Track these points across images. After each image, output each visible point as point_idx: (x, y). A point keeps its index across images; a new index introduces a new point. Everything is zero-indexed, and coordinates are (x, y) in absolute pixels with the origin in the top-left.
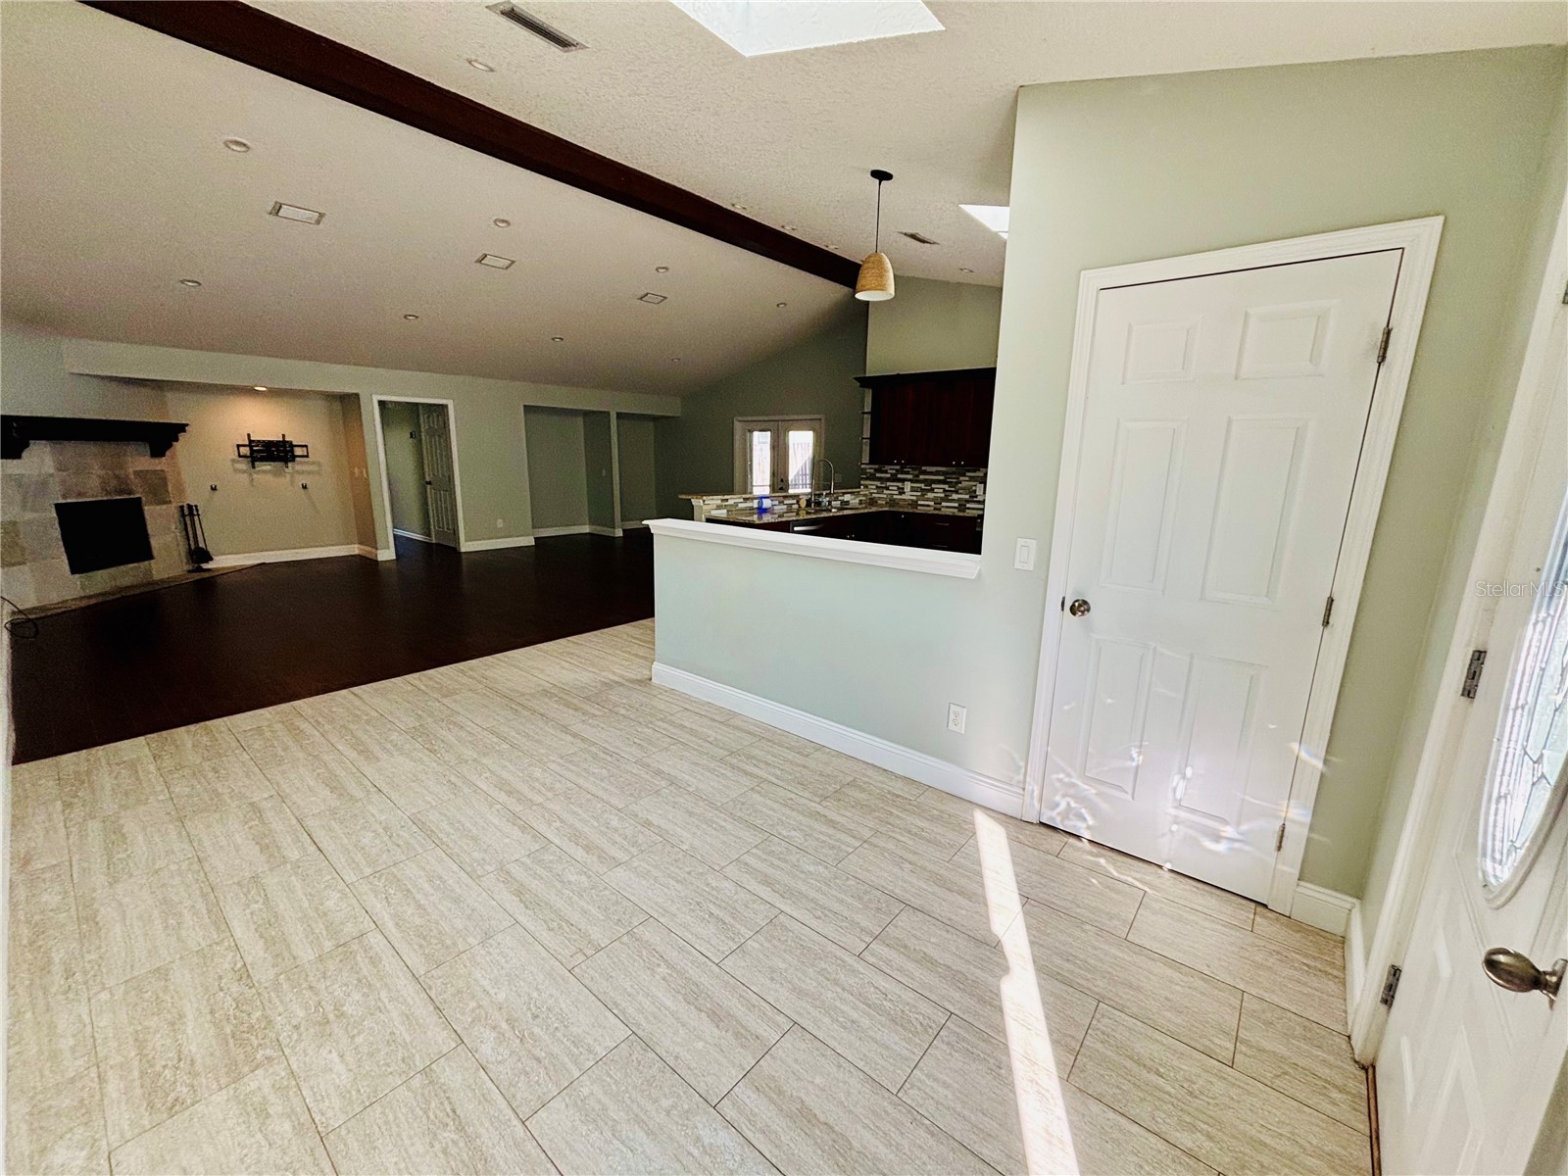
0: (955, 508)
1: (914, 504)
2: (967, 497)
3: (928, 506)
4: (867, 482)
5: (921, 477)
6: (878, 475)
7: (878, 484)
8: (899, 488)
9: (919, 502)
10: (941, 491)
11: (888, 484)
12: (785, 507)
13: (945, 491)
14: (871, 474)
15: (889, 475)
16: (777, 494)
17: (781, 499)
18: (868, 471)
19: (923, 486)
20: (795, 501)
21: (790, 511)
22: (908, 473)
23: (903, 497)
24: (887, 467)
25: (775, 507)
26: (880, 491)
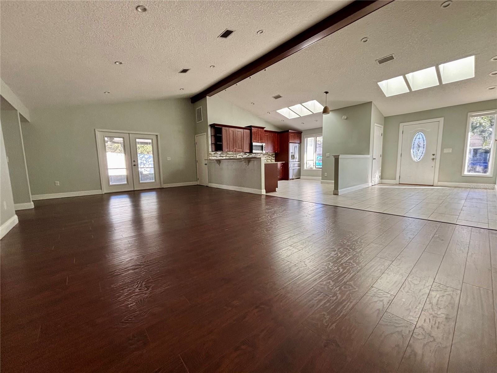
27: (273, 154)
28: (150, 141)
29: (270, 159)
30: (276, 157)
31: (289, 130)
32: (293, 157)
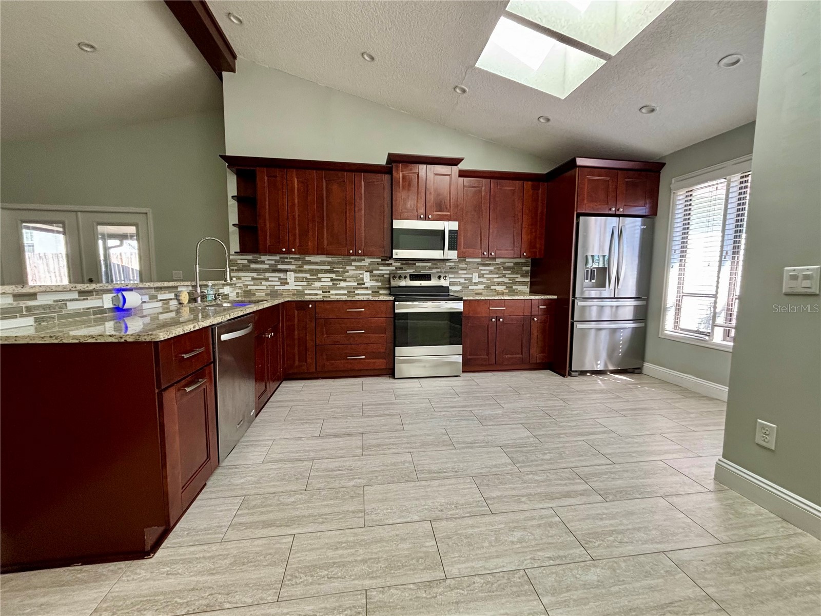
0: (345, 294)
1: (301, 293)
2: (355, 284)
3: (316, 294)
4: (241, 274)
5: (306, 267)
6: (253, 266)
7: (255, 275)
8: (280, 279)
9: (306, 292)
10: (329, 280)
11: (267, 275)
12: (160, 304)
13: (332, 280)
14: (244, 265)
15: (267, 266)
16: (147, 285)
17: (153, 292)
18: (239, 262)
19: (308, 276)
20: (172, 296)
21: (167, 310)
22: (290, 263)
23: (286, 287)
24: (264, 258)
25: (145, 306)
26: (258, 282)
27: (525, 265)
28: (132, 230)
29: (506, 281)
30: (533, 274)
31: (574, 161)
32: (601, 276)
